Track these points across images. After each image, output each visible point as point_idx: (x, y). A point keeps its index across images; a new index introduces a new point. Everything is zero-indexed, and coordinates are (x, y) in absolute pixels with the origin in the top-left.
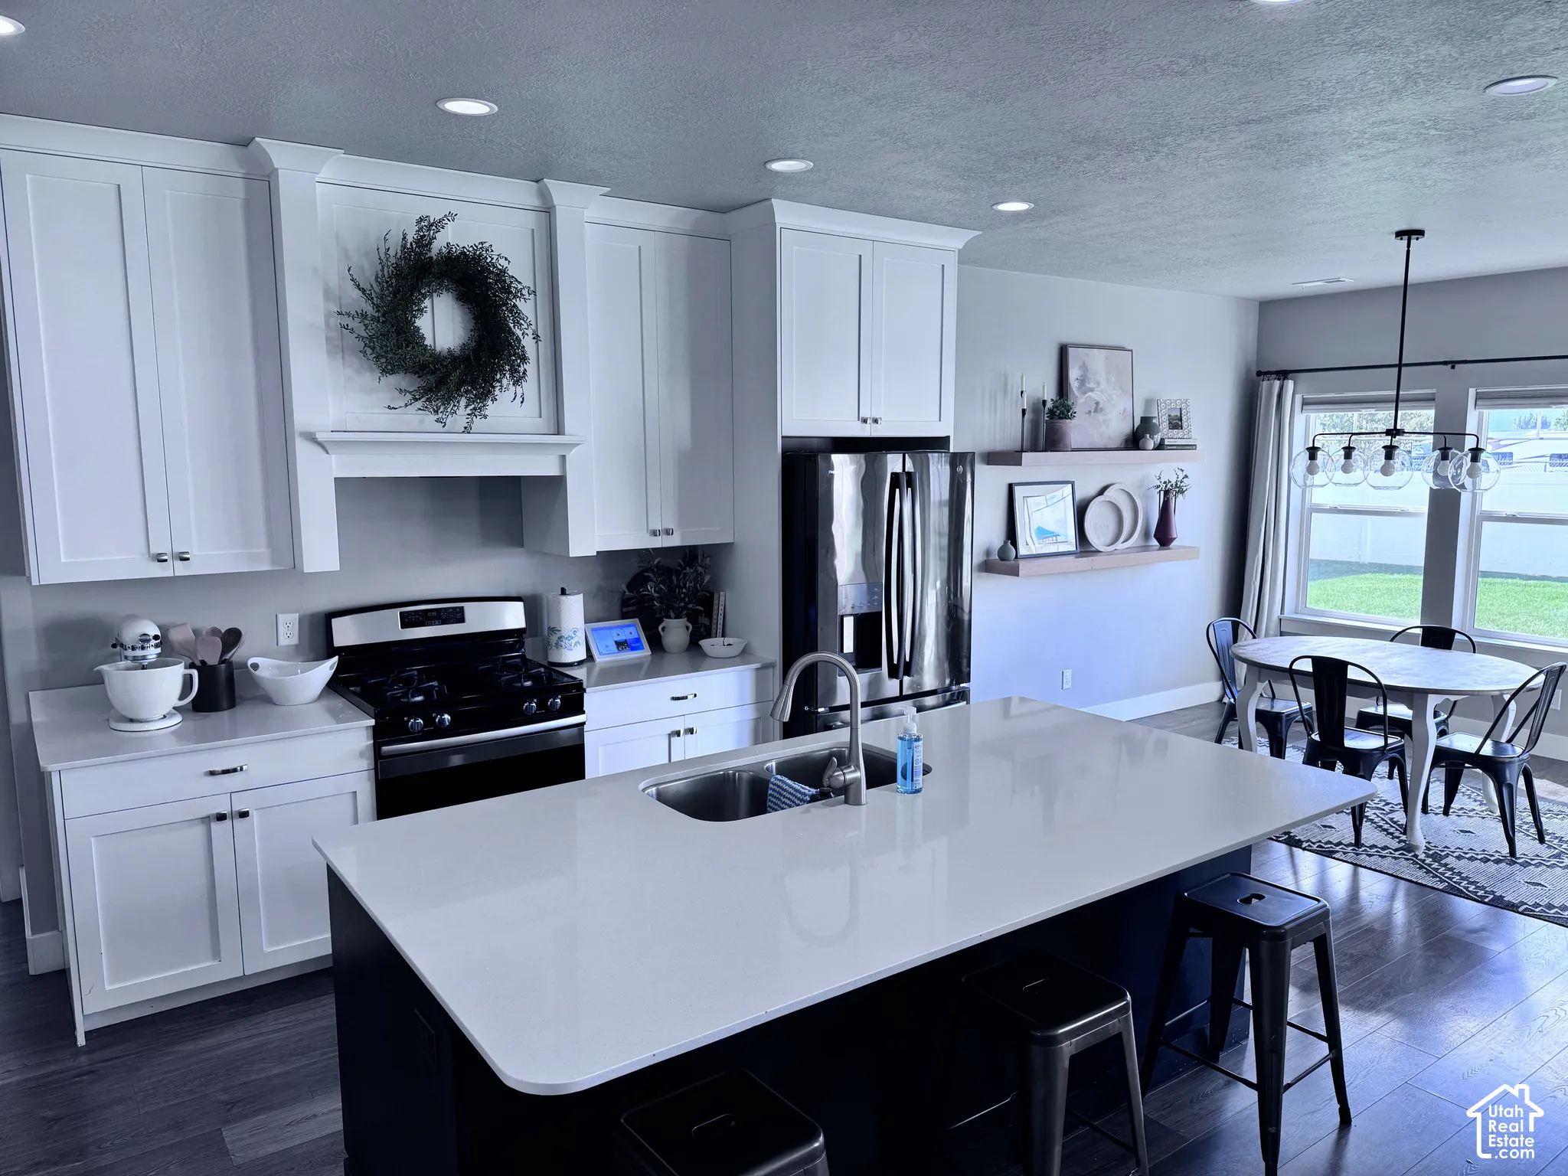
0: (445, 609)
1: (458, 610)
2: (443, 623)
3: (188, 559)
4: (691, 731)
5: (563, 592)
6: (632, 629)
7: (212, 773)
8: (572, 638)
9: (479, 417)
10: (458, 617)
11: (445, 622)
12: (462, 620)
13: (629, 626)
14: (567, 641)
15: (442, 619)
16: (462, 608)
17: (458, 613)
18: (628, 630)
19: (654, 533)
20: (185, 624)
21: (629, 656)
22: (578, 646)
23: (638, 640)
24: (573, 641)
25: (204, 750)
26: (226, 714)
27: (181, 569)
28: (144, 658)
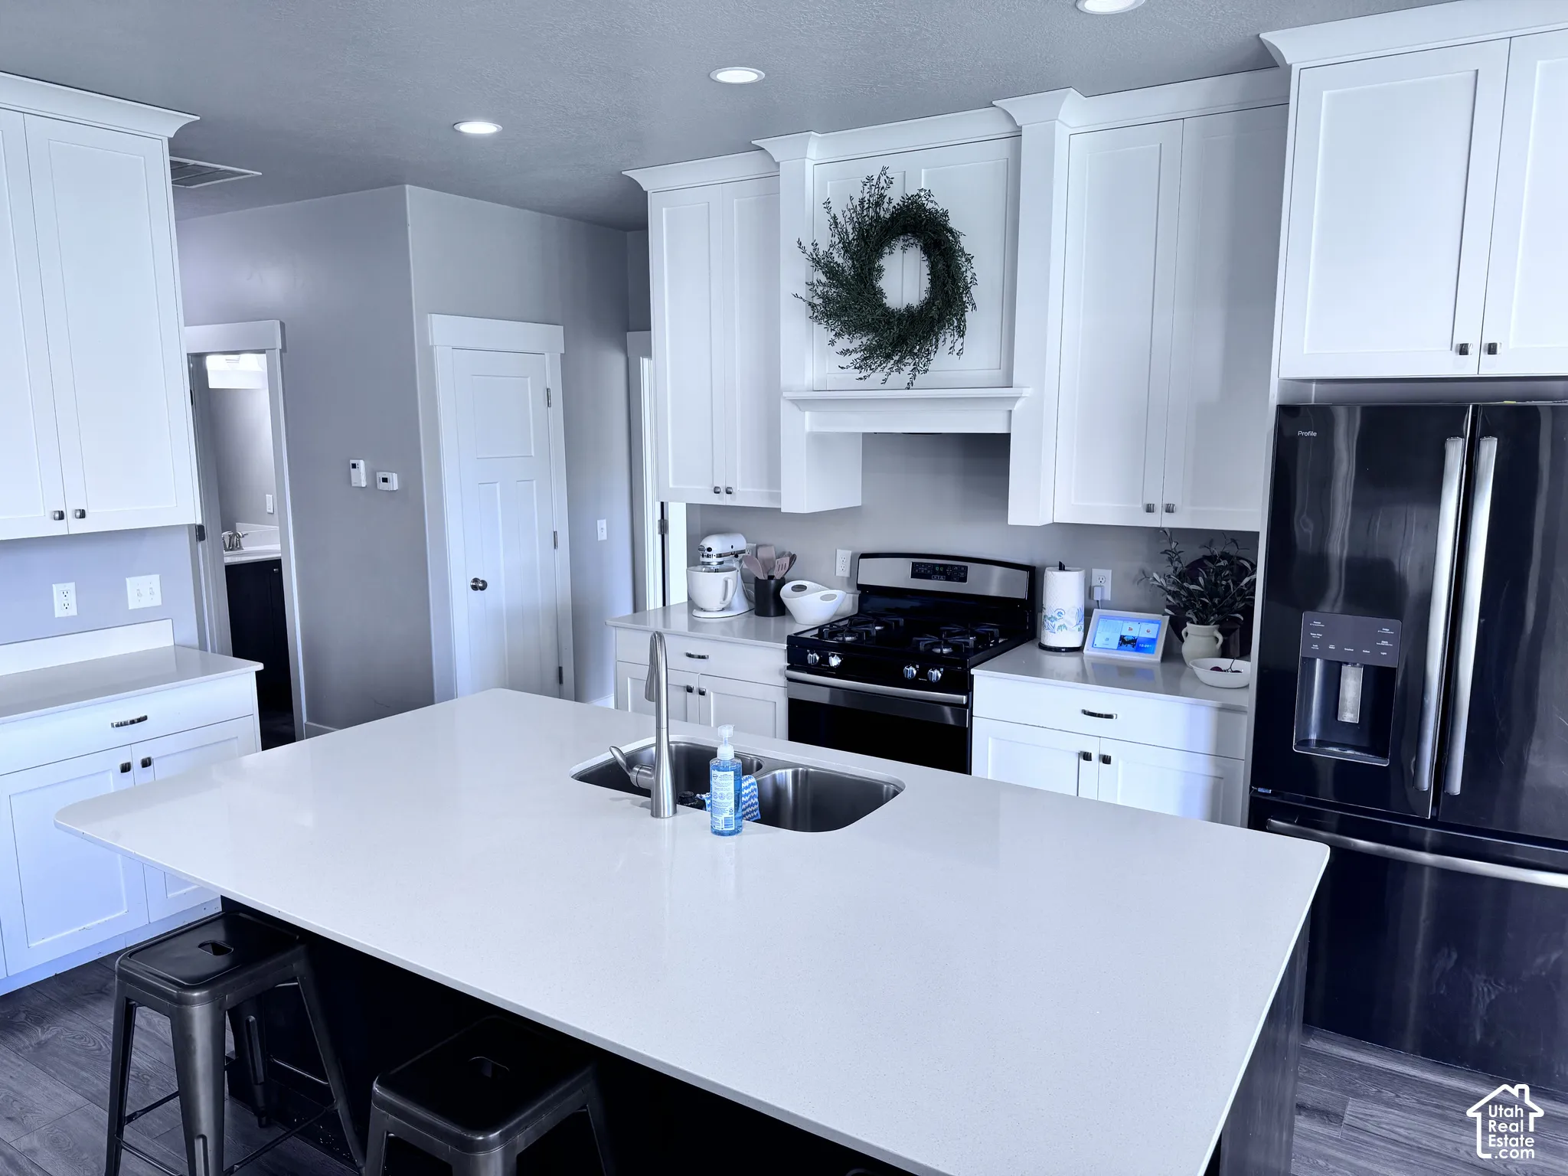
0: (952, 566)
1: (963, 569)
2: (946, 580)
3: (731, 493)
4: (1106, 760)
5: (1062, 568)
6: (1154, 628)
7: (690, 656)
8: (1056, 619)
9: (921, 372)
10: (960, 575)
11: (949, 578)
12: (964, 580)
13: (1152, 622)
14: (1050, 622)
15: (947, 575)
16: (966, 568)
17: (962, 571)
18: (1145, 627)
19: (1149, 509)
20: (771, 545)
21: (1130, 656)
22: (1064, 630)
23: (1153, 641)
24: (1057, 624)
25: (692, 637)
26: (772, 620)
27: (725, 500)
28: (709, 564)
